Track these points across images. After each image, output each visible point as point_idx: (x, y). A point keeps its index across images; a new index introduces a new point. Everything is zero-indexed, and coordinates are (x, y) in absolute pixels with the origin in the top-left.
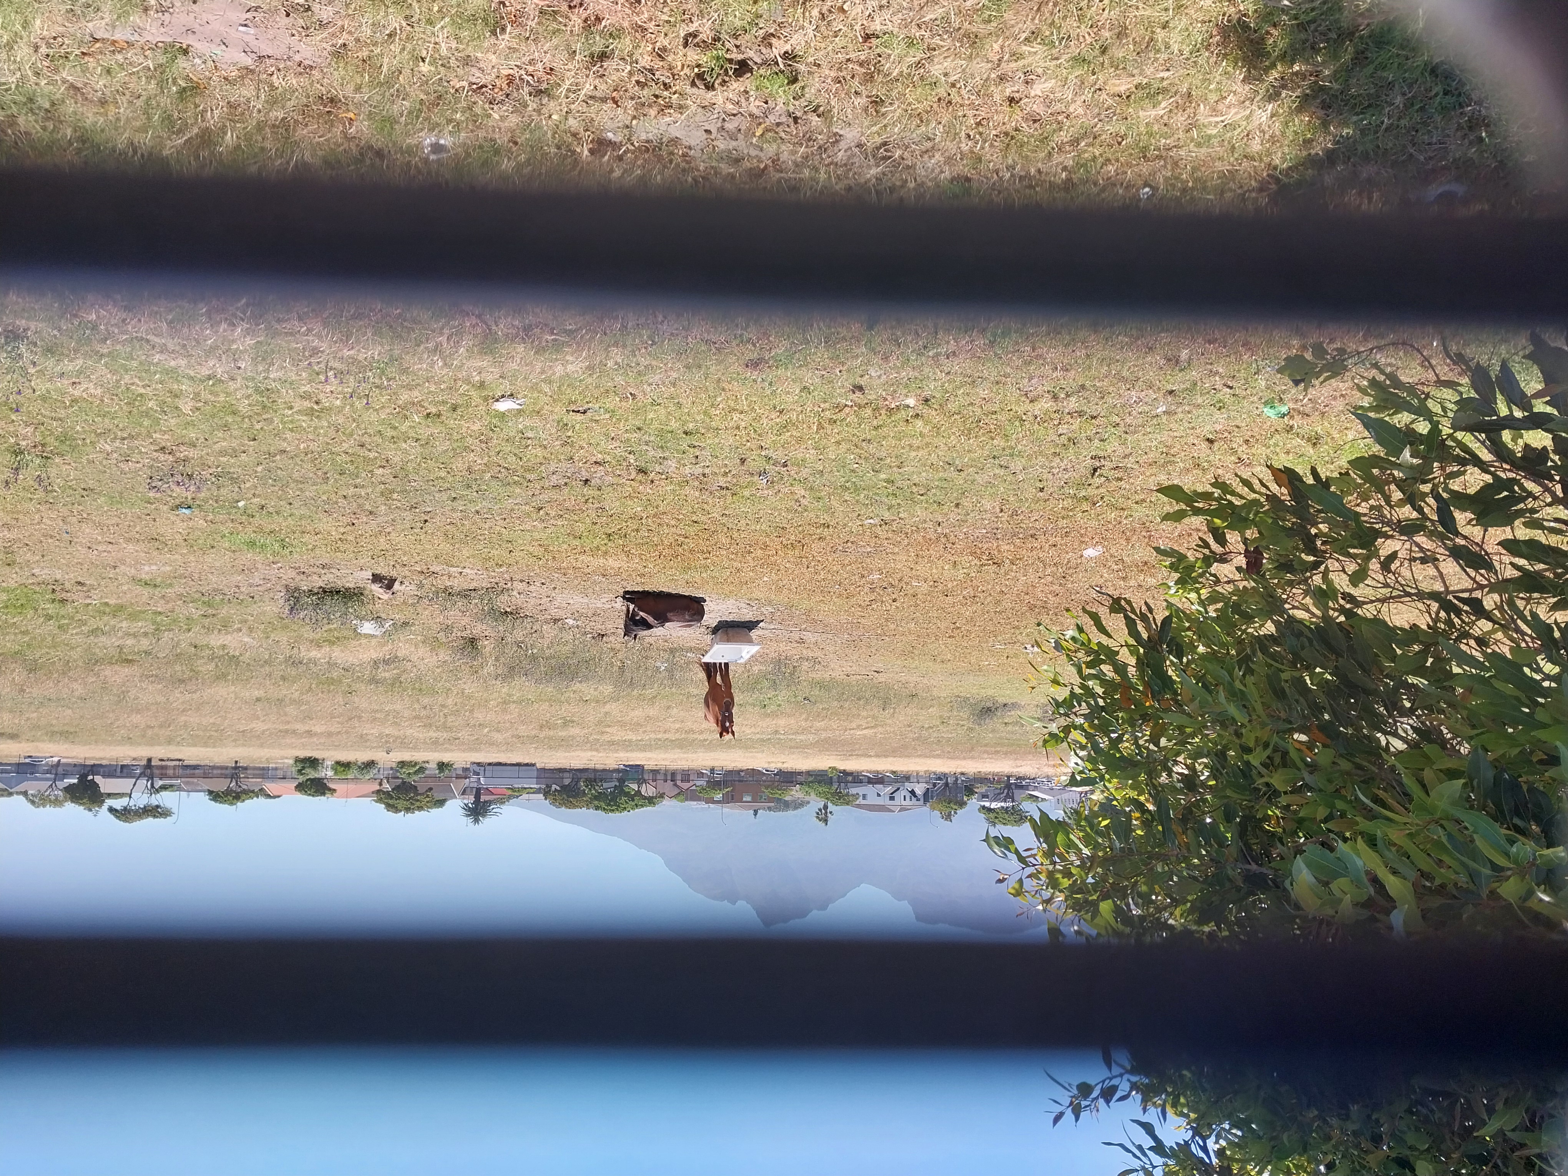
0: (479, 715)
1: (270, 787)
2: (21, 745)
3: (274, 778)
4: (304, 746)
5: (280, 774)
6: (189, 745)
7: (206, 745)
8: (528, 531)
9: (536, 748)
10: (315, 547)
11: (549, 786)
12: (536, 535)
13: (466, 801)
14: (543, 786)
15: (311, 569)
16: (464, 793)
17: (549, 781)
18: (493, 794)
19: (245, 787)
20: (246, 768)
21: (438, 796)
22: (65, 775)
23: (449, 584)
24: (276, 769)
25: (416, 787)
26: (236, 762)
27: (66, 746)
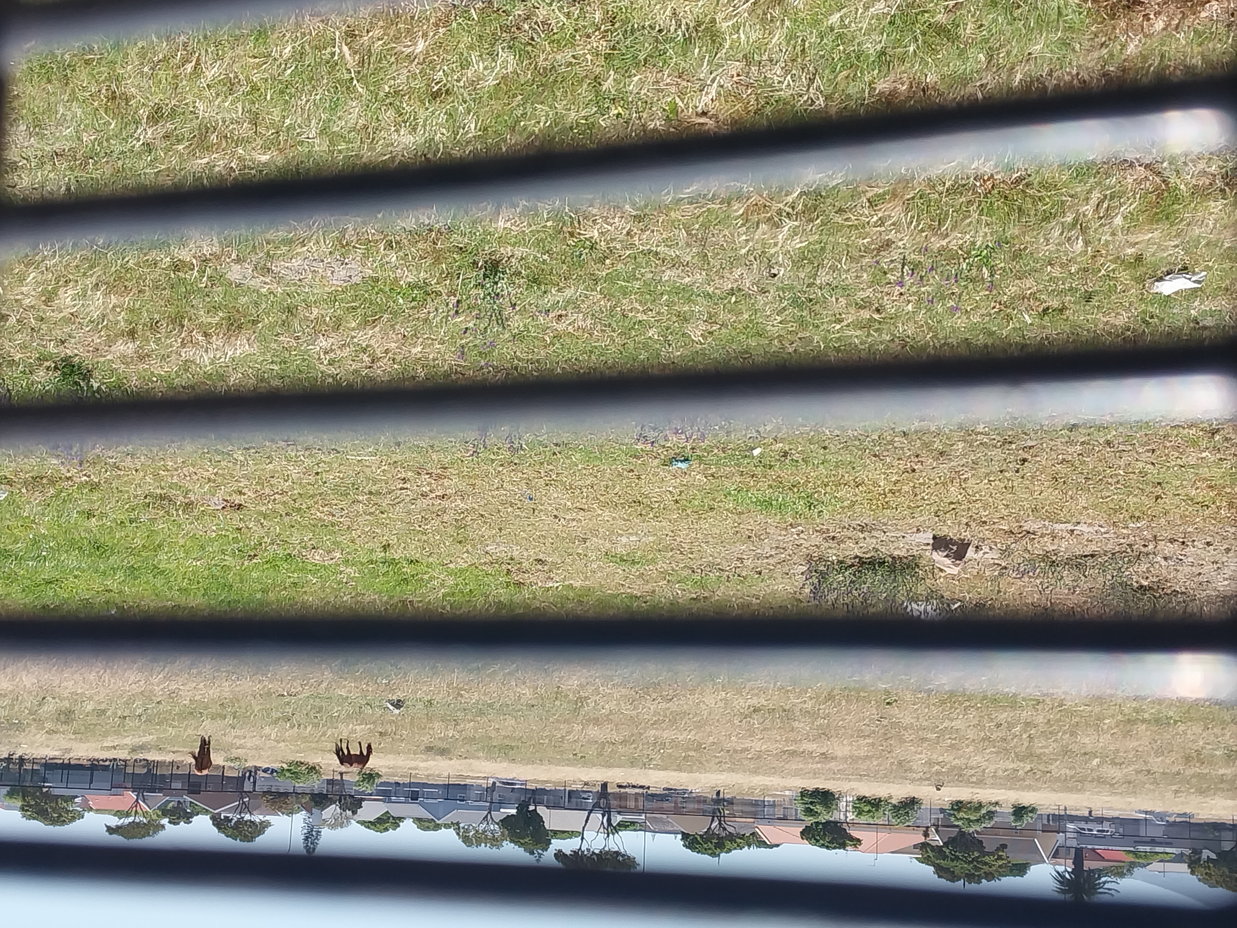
0: (1087, 740)
1: (766, 831)
2: (452, 762)
3: (771, 820)
4: (815, 774)
5: (780, 813)
6: (657, 767)
7: (679, 769)
8: (1192, 466)
9: (1176, 792)
10: (853, 504)
11: (1196, 852)
12: (1204, 472)
13: (1061, 869)
14: (1188, 852)
15: (846, 533)
16: (1056, 855)
17: (1198, 845)
18: (1103, 859)
19: (731, 829)
20: (731, 802)
21: (1017, 859)
22: (502, 803)
23: (1051, 548)
24: (773, 805)
25: (981, 842)
26: (718, 793)
27: (505, 764)
